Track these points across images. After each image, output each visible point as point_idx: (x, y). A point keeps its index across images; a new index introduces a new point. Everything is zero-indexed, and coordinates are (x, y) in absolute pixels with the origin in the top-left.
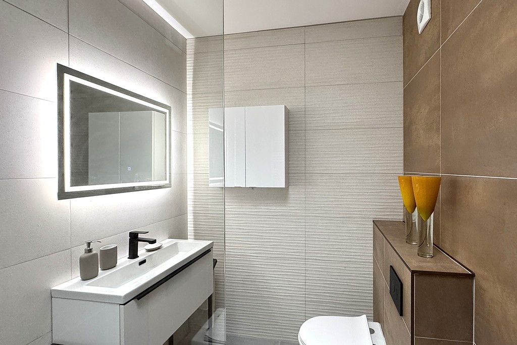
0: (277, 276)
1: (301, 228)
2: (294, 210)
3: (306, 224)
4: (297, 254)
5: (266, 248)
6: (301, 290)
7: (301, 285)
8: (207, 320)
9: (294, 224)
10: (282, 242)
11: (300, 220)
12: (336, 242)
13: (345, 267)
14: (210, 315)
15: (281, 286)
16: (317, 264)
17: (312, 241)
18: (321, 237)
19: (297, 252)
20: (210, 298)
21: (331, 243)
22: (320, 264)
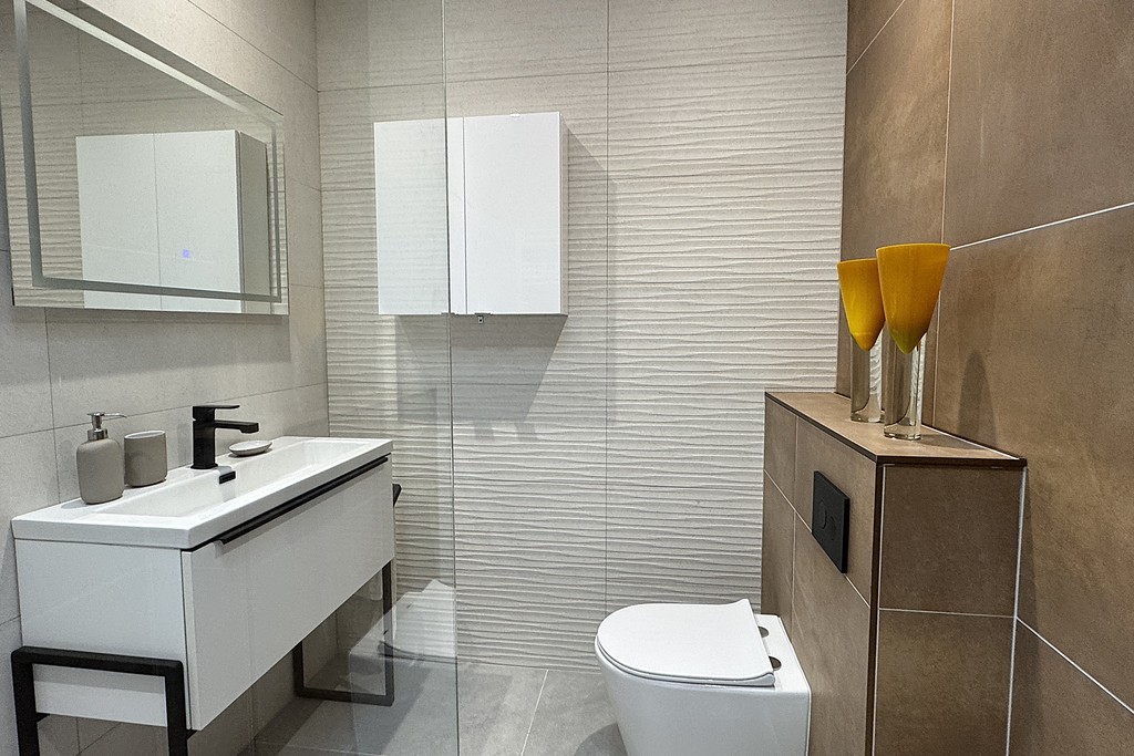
0: (540, 524)
1: (597, 413)
2: (581, 370)
3: (609, 403)
4: (588, 473)
5: (518, 460)
6: (596, 554)
7: (597, 543)
8: (380, 617)
9: (581, 403)
10: (550, 447)
11: (593, 396)
12: (677, 444)
13: (698, 501)
14: (387, 607)
15: (550, 547)
16: (633, 494)
17: (622, 441)
18: (643, 433)
19: (587, 469)
20: (387, 570)
21: (666, 447)
22: (639, 494)
